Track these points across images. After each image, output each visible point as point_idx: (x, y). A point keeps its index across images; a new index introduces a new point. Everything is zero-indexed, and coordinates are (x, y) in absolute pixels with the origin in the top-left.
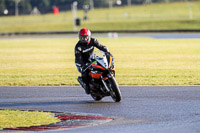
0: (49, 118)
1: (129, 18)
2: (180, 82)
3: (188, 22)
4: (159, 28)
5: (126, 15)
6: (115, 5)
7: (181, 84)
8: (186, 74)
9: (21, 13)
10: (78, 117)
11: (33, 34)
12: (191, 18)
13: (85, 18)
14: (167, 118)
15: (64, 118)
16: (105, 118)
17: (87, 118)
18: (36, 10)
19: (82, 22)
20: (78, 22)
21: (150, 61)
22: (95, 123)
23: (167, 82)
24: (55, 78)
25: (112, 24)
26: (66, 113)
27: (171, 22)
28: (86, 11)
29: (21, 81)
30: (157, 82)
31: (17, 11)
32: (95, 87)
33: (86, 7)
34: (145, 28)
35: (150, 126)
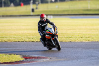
0: (19, 58)
1: (58, 8)
2: (83, 40)
3: (88, 10)
4: (73, 13)
5: (57, 7)
6: (52, 2)
7: (84, 41)
8: (87, 36)
9: (5, 6)
10: (33, 57)
11: (11, 16)
12: (89, 8)
13: (37, 8)
14: (78, 58)
15: (26, 58)
16: (46, 58)
17: (38, 58)
18: (12, 4)
19: (35, 10)
20: (33, 10)
21: (69, 29)
22: (41, 60)
23: (77, 40)
24: (22, 38)
25: (50, 11)
26: (27, 55)
27: (79, 10)
28: (37, 5)
29: (5, 39)
30: (72, 40)
31: (3, 5)
32: (48, 43)
33: (37, 3)
34: (66, 13)
35: (69, 62)
